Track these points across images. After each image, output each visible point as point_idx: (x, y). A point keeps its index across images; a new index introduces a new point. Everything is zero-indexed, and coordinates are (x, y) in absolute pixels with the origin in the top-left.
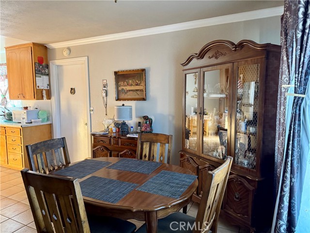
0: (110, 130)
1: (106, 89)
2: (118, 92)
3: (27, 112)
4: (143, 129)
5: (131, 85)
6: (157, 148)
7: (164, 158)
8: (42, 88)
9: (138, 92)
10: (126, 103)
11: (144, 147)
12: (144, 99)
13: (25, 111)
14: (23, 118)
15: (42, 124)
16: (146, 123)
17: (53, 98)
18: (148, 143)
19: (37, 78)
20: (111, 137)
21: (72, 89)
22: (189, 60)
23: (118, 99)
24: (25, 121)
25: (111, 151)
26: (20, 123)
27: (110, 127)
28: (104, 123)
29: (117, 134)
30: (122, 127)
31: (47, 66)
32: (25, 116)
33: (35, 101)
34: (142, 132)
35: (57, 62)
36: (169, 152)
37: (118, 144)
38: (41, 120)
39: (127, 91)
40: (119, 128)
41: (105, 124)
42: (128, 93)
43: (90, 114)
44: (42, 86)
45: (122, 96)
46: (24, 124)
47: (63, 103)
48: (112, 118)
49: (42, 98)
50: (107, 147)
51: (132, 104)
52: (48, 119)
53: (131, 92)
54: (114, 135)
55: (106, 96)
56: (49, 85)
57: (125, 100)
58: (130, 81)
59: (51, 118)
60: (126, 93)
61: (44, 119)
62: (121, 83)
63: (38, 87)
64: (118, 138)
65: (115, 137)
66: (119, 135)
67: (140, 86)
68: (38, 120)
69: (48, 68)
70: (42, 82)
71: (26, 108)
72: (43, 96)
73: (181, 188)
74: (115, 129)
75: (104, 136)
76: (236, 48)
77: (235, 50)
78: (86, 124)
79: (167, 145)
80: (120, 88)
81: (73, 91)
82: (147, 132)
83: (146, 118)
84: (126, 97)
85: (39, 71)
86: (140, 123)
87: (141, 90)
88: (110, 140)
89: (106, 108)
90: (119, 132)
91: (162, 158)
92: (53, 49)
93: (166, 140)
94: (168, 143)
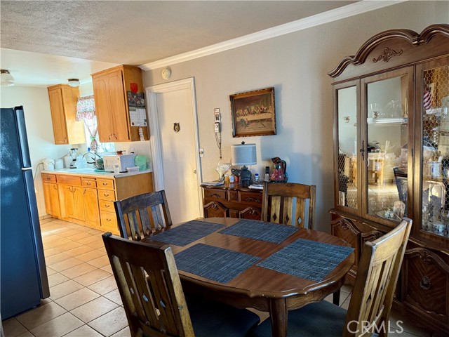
0: (226, 180)
1: (219, 121)
2: (236, 125)
3: (121, 157)
4: (273, 177)
5: (254, 113)
6: (292, 205)
7: (303, 220)
8: (138, 125)
9: (265, 123)
10: (248, 140)
11: (273, 203)
12: (273, 133)
13: (119, 157)
14: (117, 166)
15: (140, 173)
16: (277, 168)
17: (152, 138)
18: (279, 198)
19: (131, 112)
20: (227, 189)
21: (175, 124)
22: (342, 67)
23: (236, 135)
24: (119, 169)
25: (228, 209)
26: (113, 172)
27: (226, 175)
28: (218, 169)
29: (236, 184)
30: (243, 175)
31: (143, 96)
32: (119, 163)
33: (130, 143)
34: (272, 181)
35: (156, 89)
36: (311, 211)
37: (237, 199)
38: (138, 167)
39: (249, 122)
40: (238, 177)
41: (219, 171)
42: (250, 126)
43: (200, 158)
44: (138, 123)
45: (242, 130)
46: (117, 173)
47: (166, 144)
48: (229, 162)
49: (139, 139)
50: (223, 203)
51: (256, 141)
52: (147, 167)
53: (254, 123)
54: (231, 186)
55: (220, 131)
56: (147, 120)
57: (245, 135)
58: (253, 108)
59: (150, 165)
60: (247, 125)
61: (143, 166)
62: (240, 111)
63: (133, 124)
64: (237, 190)
65: (232, 189)
66: (238, 186)
67: (267, 114)
68: (134, 168)
69: (144, 98)
70: (137, 117)
71: (120, 153)
72: (139, 136)
73: (327, 265)
74: (233, 178)
75: (218, 187)
76: (419, 40)
77: (418, 44)
78: (195, 172)
79: (307, 200)
80: (238, 119)
81: (177, 127)
82: (278, 182)
83: (276, 161)
84: (247, 130)
85: (133, 102)
86: (268, 168)
87: (269, 120)
88: (226, 193)
89: (220, 148)
90: (238, 182)
91: (300, 221)
92: (150, 72)
93: (306, 193)
94: (309, 197)
